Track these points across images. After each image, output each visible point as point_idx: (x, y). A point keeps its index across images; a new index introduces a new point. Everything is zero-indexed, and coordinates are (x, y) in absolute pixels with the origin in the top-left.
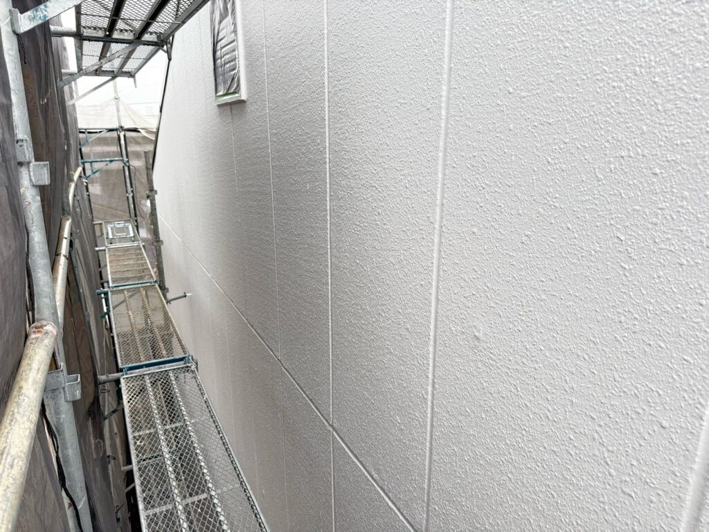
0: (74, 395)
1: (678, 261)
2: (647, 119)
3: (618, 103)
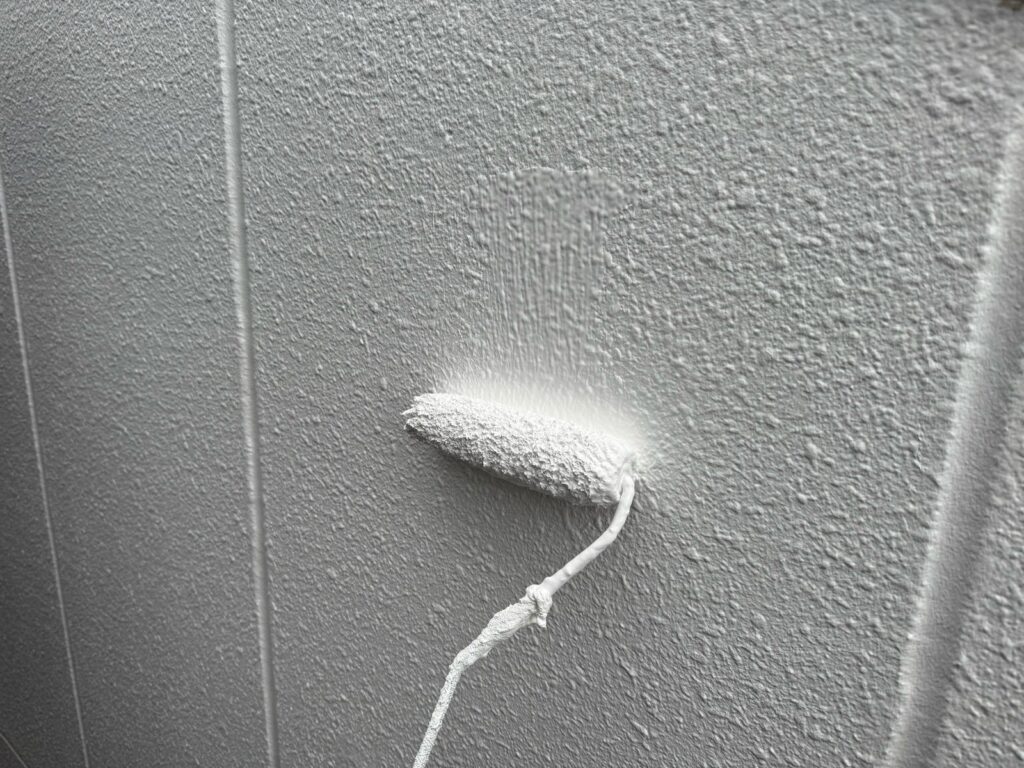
1: (751, 747)
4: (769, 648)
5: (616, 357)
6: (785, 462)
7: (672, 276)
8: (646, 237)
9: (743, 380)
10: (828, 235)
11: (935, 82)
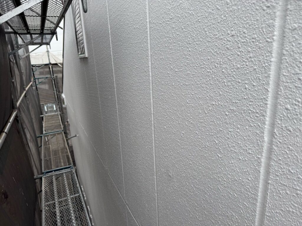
1: (238, 157)
2: (222, 88)
4: (241, 133)
5: (213, 72)
6: (242, 90)
7: (221, 52)
11: (264, 3)
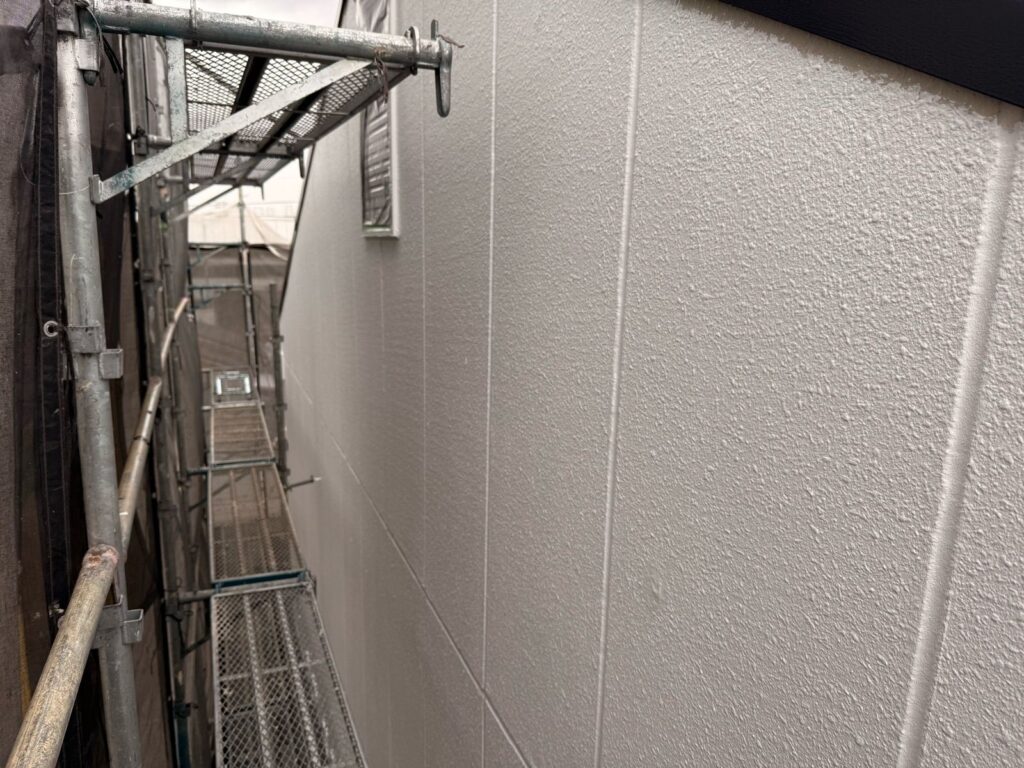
0: (133, 637)
1: (870, 532)
2: (836, 351)
3: (804, 326)
4: (881, 468)
6: (891, 358)
7: (842, 260)
8: (831, 239)
9: (873, 314)
10: (912, 234)
11: (958, 156)
